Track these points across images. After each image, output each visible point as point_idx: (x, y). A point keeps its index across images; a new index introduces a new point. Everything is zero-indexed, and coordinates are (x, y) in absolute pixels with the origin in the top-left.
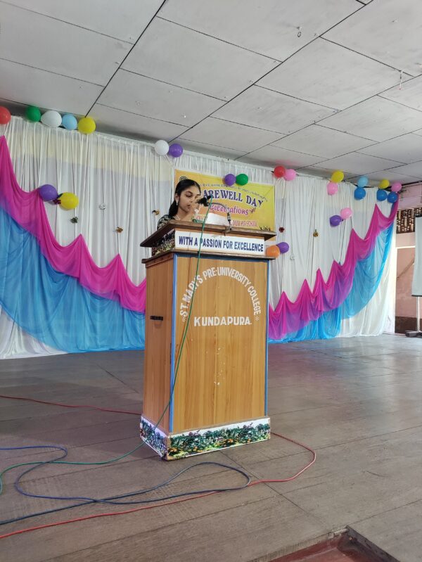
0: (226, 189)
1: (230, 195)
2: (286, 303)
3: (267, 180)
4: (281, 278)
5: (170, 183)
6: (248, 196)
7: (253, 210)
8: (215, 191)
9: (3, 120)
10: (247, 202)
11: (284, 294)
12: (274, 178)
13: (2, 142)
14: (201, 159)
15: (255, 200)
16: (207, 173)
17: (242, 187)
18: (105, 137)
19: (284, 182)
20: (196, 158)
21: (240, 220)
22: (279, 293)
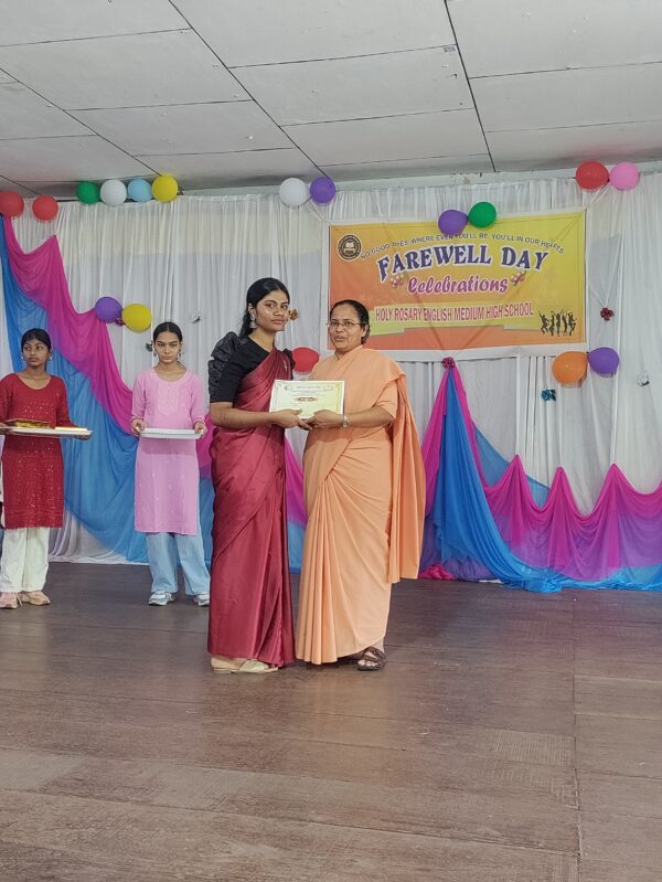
0: (447, 243)
1: (458, 254)
2: (619, 494)
3: (564, 202)
4: (608, 432)
5: (320, 254)
6: (506, 250)
7: (520, 278)
8: (423, 252)
9: (45, 213)
10: (505, 263)
11: (614, 472)
12: (585, 193)
13: (52, 245)
14: (389, 193)
15: (526, 253)
16: (403, 219)
17: (490, 232)
18: (201, 198)
19: (615, 193)
20: (377, 193)
21: (487, 305)
22: (605, 469)
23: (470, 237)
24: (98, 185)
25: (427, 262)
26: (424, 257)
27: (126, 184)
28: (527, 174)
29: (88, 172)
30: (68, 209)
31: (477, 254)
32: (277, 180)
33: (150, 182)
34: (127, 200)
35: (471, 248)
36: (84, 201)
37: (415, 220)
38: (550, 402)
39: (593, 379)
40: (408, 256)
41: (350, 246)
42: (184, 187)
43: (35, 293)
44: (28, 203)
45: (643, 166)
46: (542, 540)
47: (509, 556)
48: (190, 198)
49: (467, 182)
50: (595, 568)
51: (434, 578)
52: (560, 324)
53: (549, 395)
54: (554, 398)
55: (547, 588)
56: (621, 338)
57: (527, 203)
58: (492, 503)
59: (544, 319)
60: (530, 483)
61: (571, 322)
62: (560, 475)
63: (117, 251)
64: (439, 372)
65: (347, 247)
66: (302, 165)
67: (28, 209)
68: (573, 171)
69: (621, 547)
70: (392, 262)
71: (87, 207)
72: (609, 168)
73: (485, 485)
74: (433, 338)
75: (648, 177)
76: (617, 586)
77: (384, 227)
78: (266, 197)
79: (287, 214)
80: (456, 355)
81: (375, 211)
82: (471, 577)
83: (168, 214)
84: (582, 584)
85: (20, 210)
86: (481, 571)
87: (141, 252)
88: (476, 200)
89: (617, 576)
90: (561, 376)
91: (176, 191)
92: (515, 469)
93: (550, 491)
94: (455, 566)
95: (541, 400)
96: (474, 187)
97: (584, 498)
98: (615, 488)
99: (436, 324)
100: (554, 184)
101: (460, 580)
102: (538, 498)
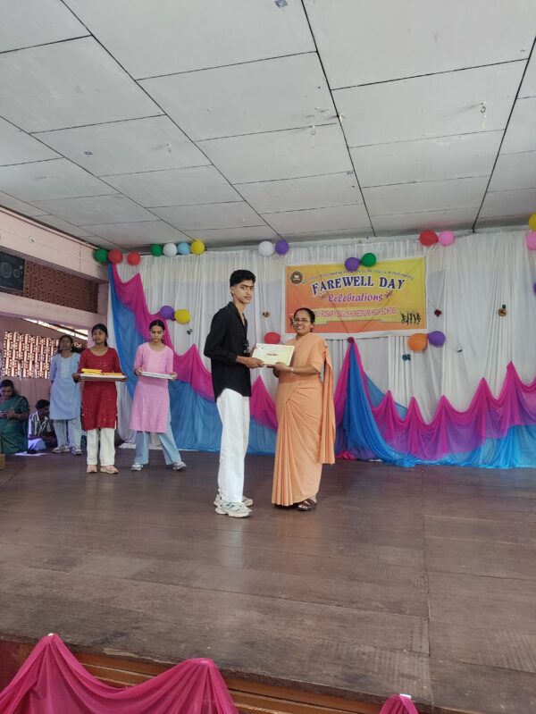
0: (350, 275)
1: (356, 281)
2: (446, 411)
3: (413, 252)
4: (440, 377)
5: (280, 281)
6: (381, 278)
7: (389, 294)
8: (336, 280)
9: (134, 261)
10: (381, 285)
11: (444, 399)
12: (425, 248)
13: (137, 278)
14: (318, 249)
15: (392, 280)
16: (325, 262)
17: (373, 269)
18: (216, 253)
19: (441, 248)
20: (311, 248)
21: (371, 309)
22: (438, 398)
23: (362, 272)
24: (162, 246)
25: (339, 285)
26: (337, 283)
27: (177, 245)
28: (393, 238)
29: (156, 239)
30: (146, 259)
31: (366, 281)
32: (257, 242)
33: (190, 244)
34: (178, 254)
35: (362, 278)
36: (154, 254)
37: (332, 262)
38: (407, 361)
39: (431, 348)
40: (328, 282)
41: (297, 277)
42: (208, 247)
43: (128, 304)
44: (125, 256)
45: (457, 233)
46: (404, 437)
47: (386, 447)
48: (211, 253)
49: (360, 242)
50: (434, 453)
51: (344, 459)
52: (412, 318)
53: (406, 357)
54: (409, 359)
55: (407, 465)
56: (446, 326)
57: (393, 253)
58: (376, 417)
59: (403, 316)
60: (397, 406)
61: (418, 317)
62: (413, 401)
63: (172, 281)
64: (346, 345)
65: (295, 278)
66: (271, 234)
67: (125, 259)
68: (418, 236)
69: (448, 442)
70: (320, 286)
71: (156, 258)
72: (438, 234)
73: (372, 407)
74: (342, 326)
75: (460, 239)
76: (446, 464)
77: (315, 266)
78: (252, 251)
79: (263, 260)
80: (355, 336)
81: (310, 258)
82: (364, 458)
83: (199, 260)
84: (427, 462)
85: (120, 260)
86: (370, 455)
87: (185, 281)
88: (365, 252)
89: (446, 458)
90: (413, 347)
91: (203, 248)
92: (388, 398)
93: (407, 410)
94: (356, 452)
95: (402, 360)
96: (364, 245)
97: (427, 415)
98: (444, 408)
99: (344, 319)
100: (408, 242)
101: (358, 460)
102: (401, 414)
